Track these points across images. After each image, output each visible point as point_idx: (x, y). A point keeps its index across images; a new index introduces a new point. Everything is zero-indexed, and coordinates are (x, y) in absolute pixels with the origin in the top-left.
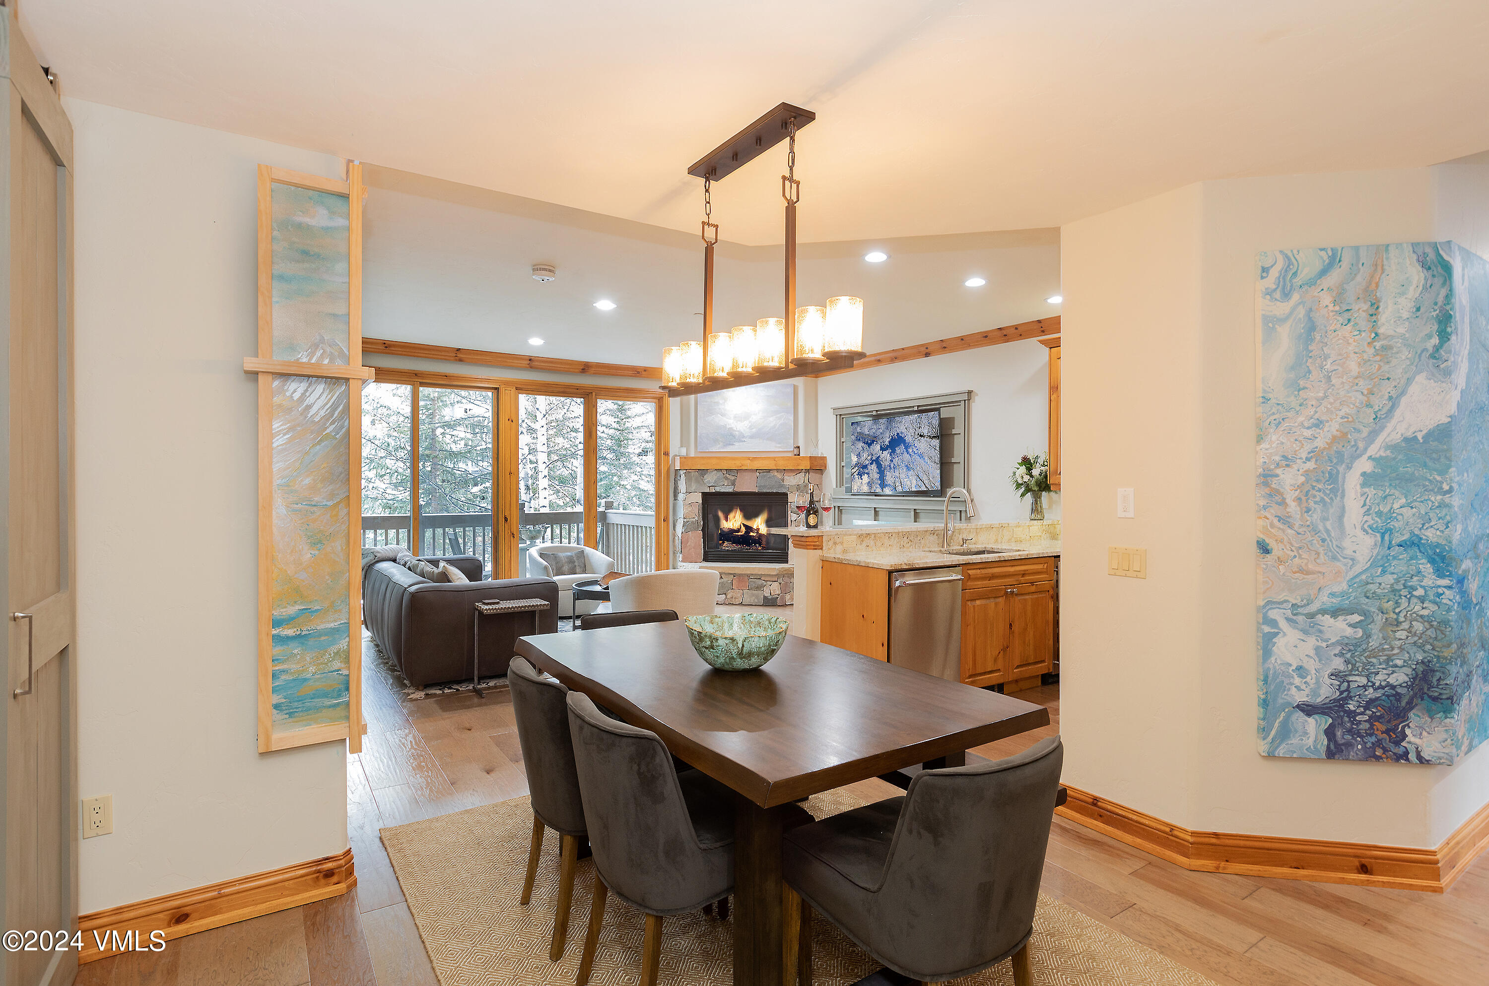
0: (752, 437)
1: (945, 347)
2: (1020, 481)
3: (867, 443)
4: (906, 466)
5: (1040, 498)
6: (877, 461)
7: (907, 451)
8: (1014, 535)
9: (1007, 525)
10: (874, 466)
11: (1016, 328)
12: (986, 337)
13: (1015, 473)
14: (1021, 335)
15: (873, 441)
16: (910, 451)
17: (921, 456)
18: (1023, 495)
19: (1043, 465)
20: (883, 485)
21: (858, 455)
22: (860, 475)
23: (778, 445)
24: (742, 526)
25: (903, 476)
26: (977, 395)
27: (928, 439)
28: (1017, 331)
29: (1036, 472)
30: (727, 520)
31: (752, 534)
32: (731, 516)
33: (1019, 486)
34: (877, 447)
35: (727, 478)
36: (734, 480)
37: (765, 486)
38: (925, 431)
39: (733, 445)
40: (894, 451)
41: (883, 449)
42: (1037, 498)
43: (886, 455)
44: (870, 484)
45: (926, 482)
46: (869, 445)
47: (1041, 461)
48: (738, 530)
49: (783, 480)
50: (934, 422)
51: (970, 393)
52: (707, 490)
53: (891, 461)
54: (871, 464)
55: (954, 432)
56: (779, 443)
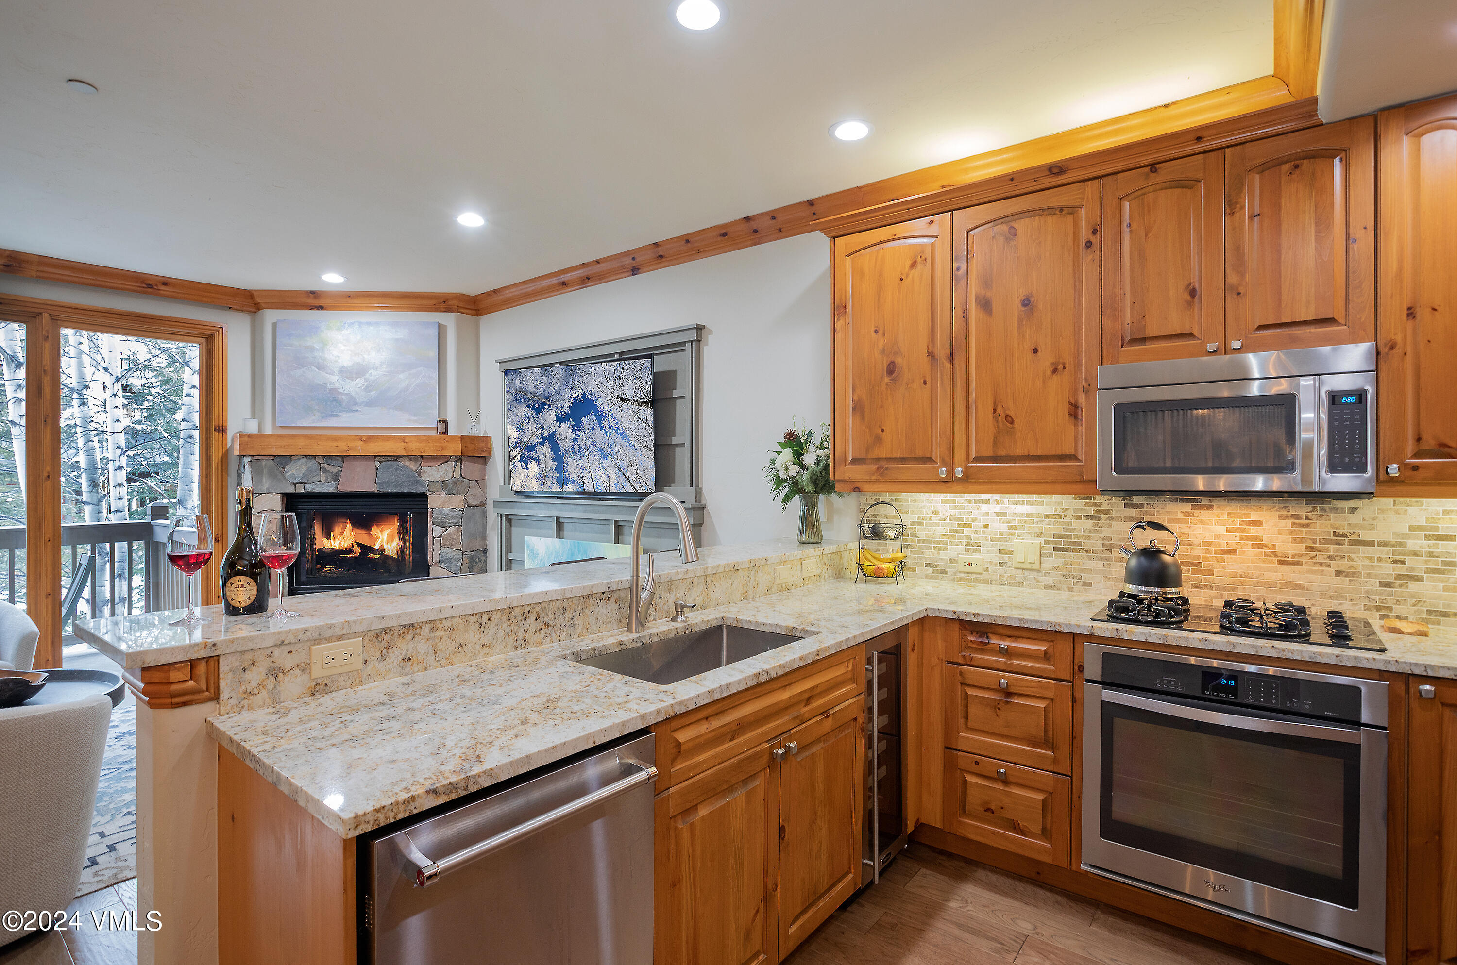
0: (370, 404)
1: (661, 257)
2: (783, 475)
3: (534, 408)
4: (600, 450)
5: (815, 504)
6: (551, 440)
7: (600, 425)
8: (778, 578)
9: (763, 562)
10: (546, 449)
11: (773, 215)
12: (725, 234)
13: (773, 462)
14: (780, 230)
15: (543, 405)
16: (606, 424)
17: (624, 435)
18: (787, 499)
19: (821, 447)
20: (562, 481)
21: (520, 429)
22: (525, 461)
23: (413, 418)
24: (356, 546)
25: (594, 466)
26: (711, 332)
27: (634, 407)
28: (774, 221)
29: (809, 459)
30: (328, 537)
31: (371, 556)
32: (337, 530)
33: (779, 482)
34: (549, 416)
35: (325, 471)
36: (339, 473)
37: (389, 483)
38: (630, 394)
39: (338, 416)
40: (577, 425)
41: (560, 419)
42: (810, 504)
43: (565, 430)
44: (542, 477)
45: (633, 478)
46: (538, 410)
47: (816, 440)
48: (349, 551)
49: (419, 474)
50: (644, 377)
51: (699, 329)
52: (291, 490)
53: (575, 440)
54: (542, 443)
55: (675, 394)
56: (415, 415)
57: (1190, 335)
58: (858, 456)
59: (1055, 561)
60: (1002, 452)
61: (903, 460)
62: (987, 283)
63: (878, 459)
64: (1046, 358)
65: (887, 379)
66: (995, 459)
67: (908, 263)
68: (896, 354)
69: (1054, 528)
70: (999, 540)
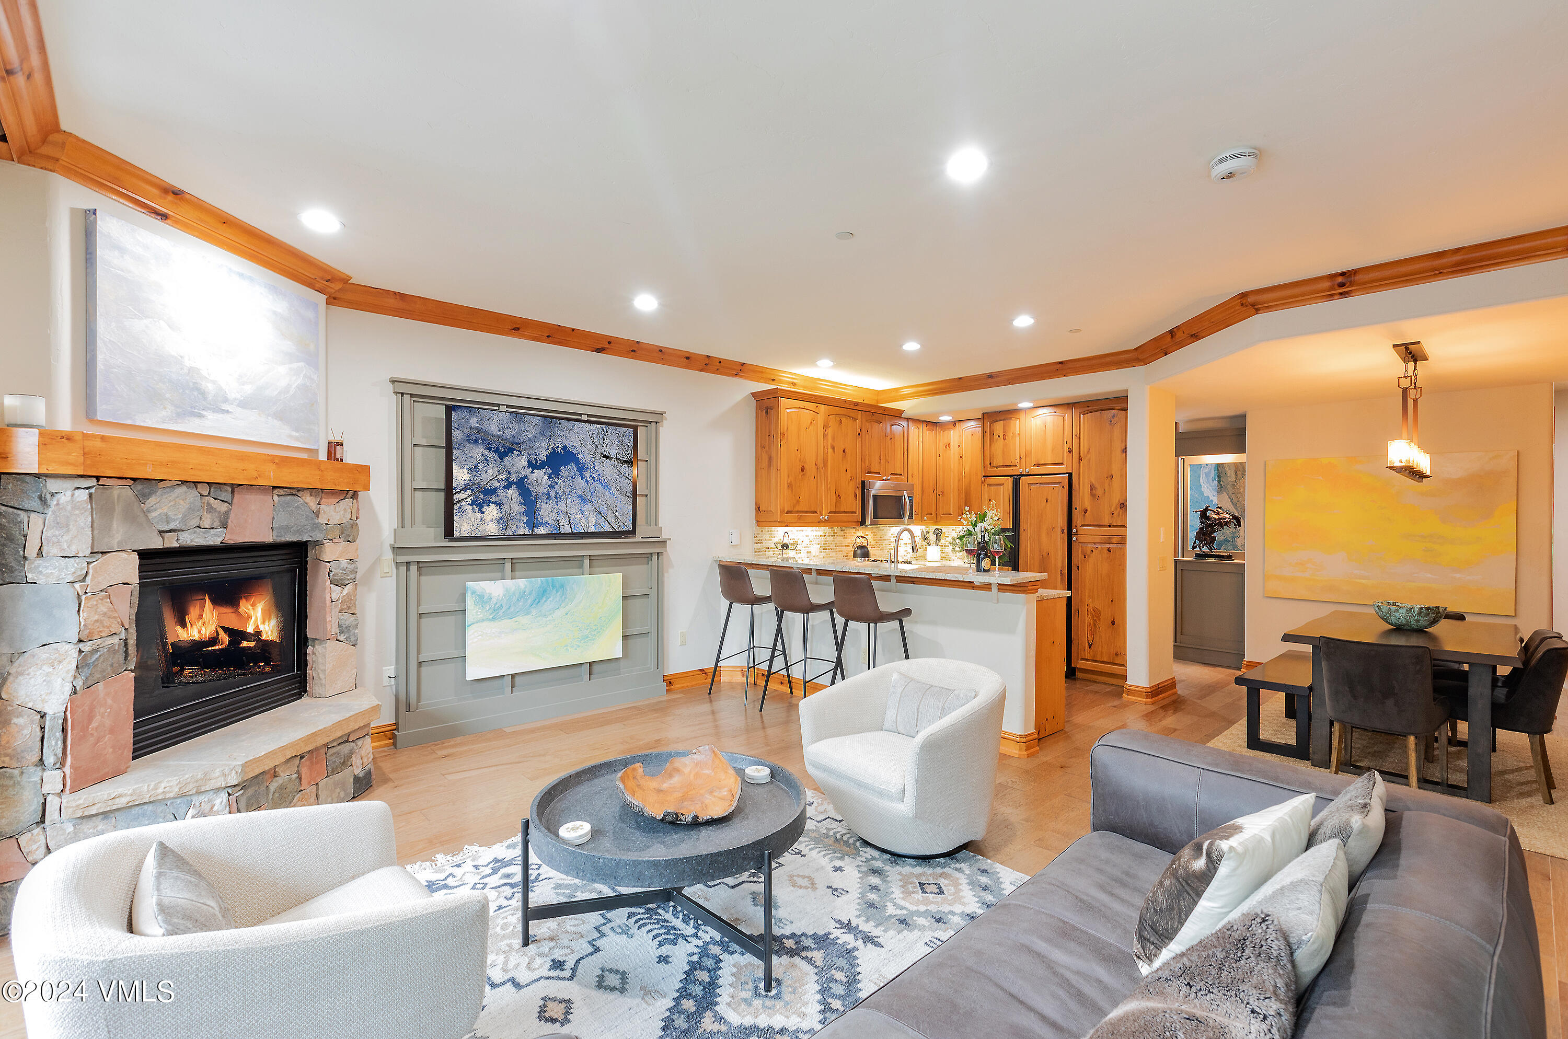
0: (244, 404)
3: (497, 451)
4: (580, 496)
7: (581, 475)
10: (513, 493)
12: (690, 359)
16: (587, 475)
17: (606, 485)
20: (533, 524)
21: (474, 471)
22: (479, 504)
23: (294, 434)
24: (221, 632)
25: (573, 510)
26: (666, 419)
27: (616, 463)
30: (183, 625)
31: (245, 644)
35: (211, 509)
36: (227, 513)
37: (287, 528)
38: (613, 453)
39: (201, 416)
40: (555, 472)
41: (533, 466)
43: (540, 476)
44: (504, 521)
45: (612, 520)
46: (502, 455)
48: (214, 641)
49: (317, 514)
50: (626, 441)
52: (156, 543)
53: (551, 487)
54: (507, 487)
56: (297, 430)
57: (879, 473)
58: (790, 509)
59: (823, 554)
60: (837, 510)
61: (806, 512)
62: (834, 440)
63: (798, 512)
64: (849, 475)
65: (801, 473)
66: (835, 512)
67: (809, 422)
68: (804, 462)
69: (822, 541)
70: (806, 547)
